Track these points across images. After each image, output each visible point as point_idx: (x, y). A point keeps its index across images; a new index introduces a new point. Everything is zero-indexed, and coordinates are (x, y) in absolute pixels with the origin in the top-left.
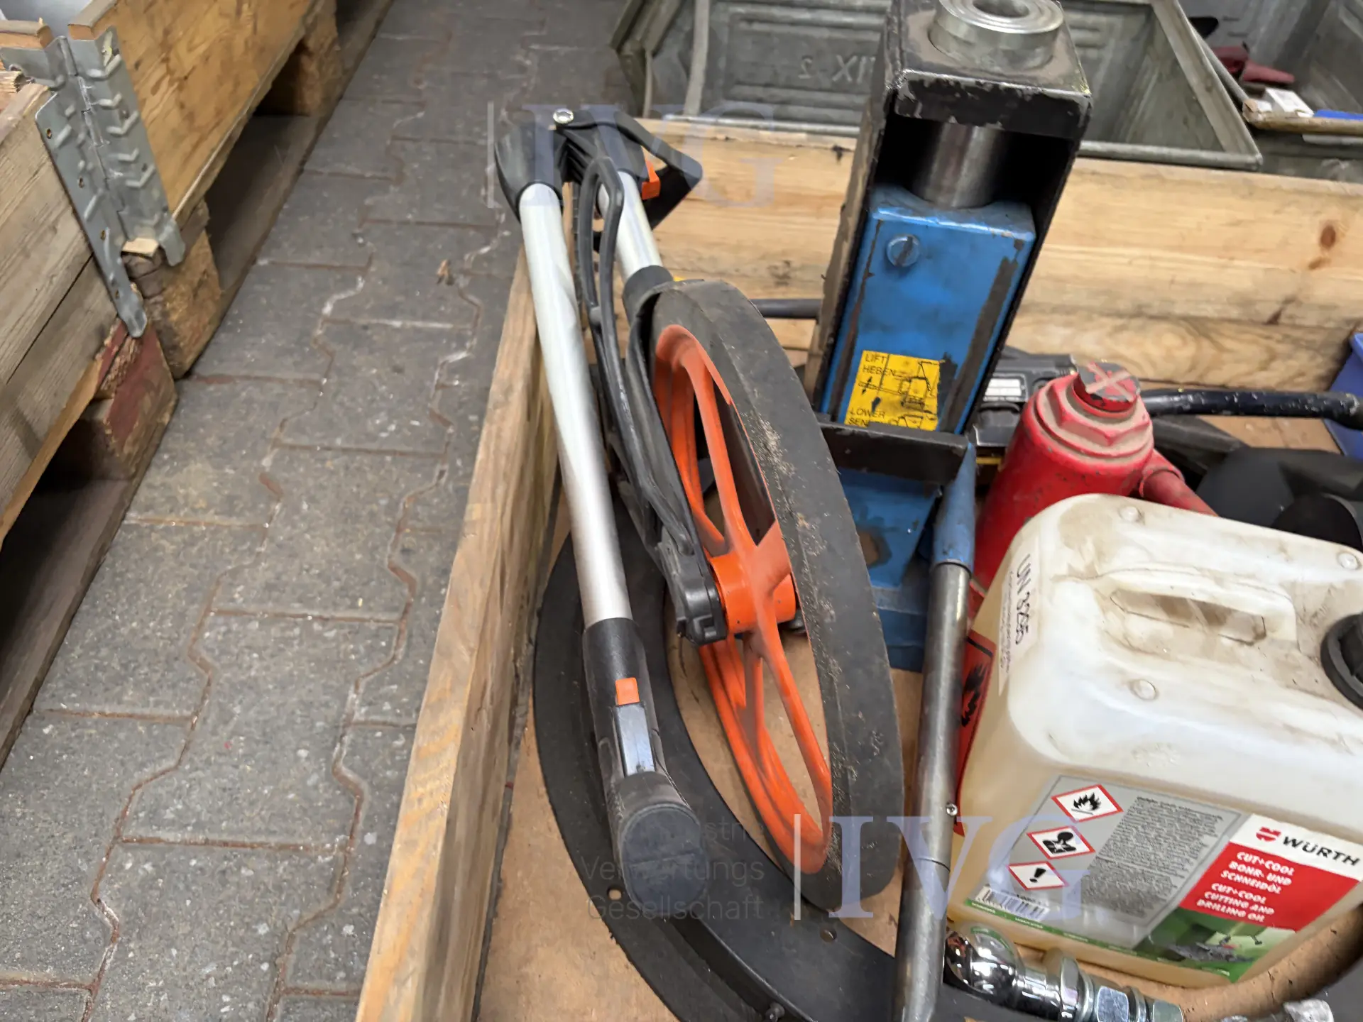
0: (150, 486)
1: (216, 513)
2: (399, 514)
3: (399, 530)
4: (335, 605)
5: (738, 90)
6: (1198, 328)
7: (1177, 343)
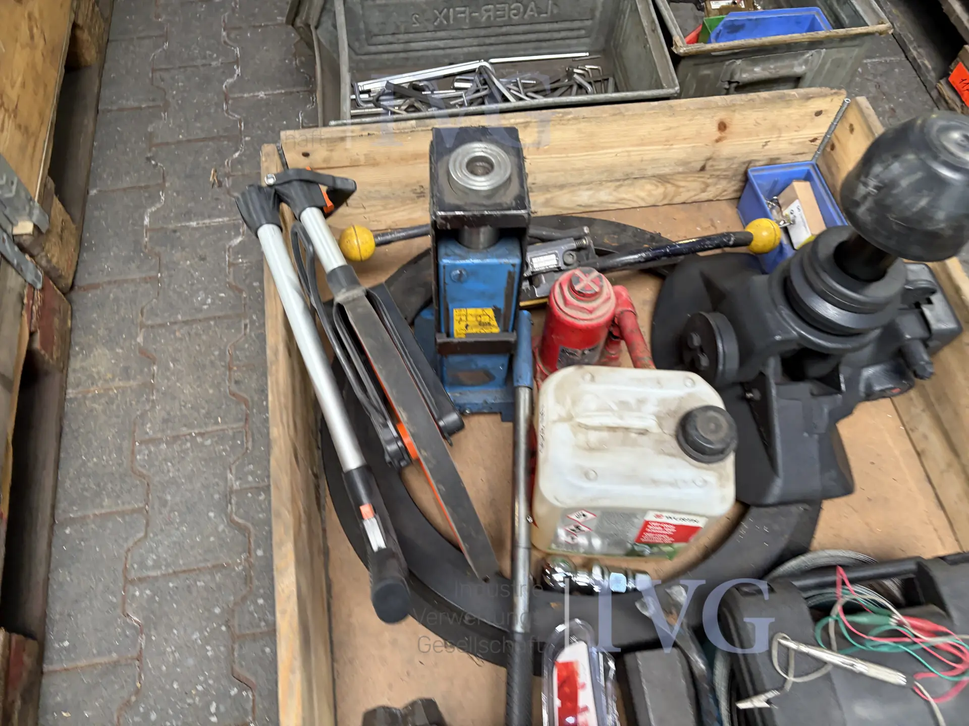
0: (74, 371)
1: (119, 380)
2: (228, 359)
3: (230, 369)
4: (206, 424)
5: (375, 40)
6: (662, 179)
7: (653, 187)
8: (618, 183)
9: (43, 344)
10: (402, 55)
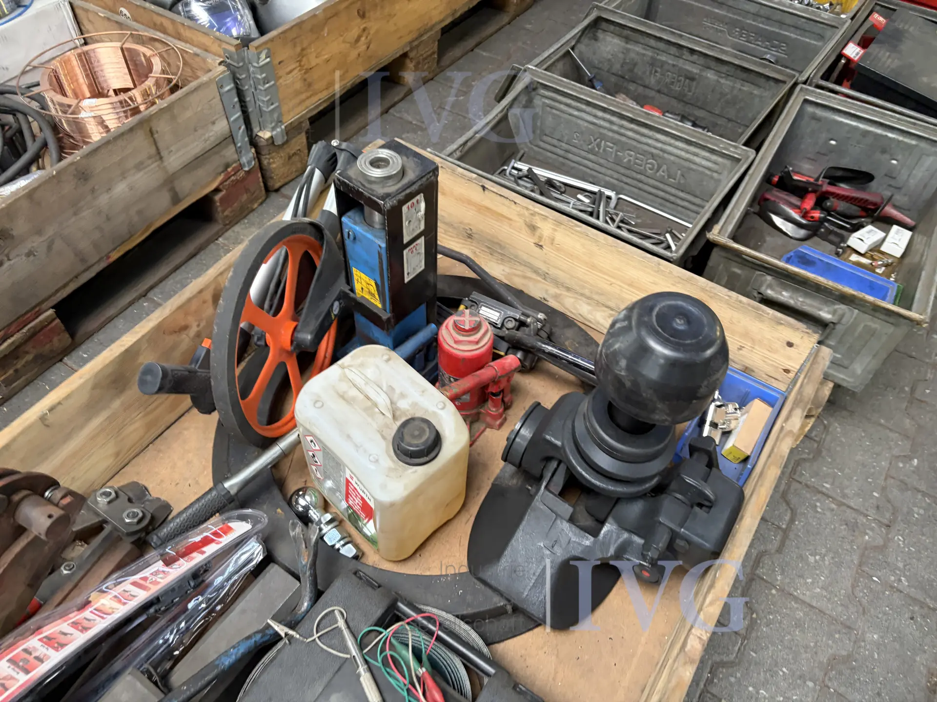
9: (221, 199)
10: (561, 159)
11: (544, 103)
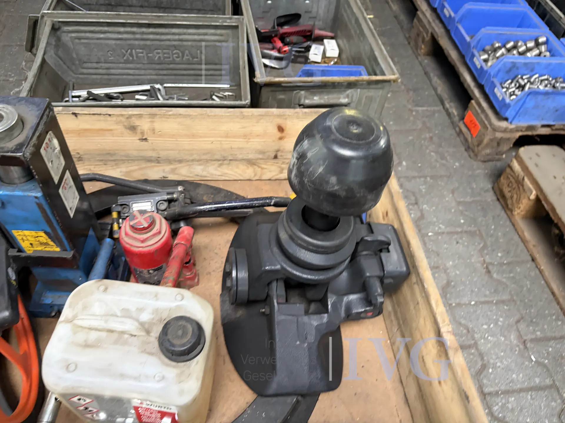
5: (85, 65)
6: (251, 162)
7: (245, 167)
8: (220, 162)
11: (71, 37)
